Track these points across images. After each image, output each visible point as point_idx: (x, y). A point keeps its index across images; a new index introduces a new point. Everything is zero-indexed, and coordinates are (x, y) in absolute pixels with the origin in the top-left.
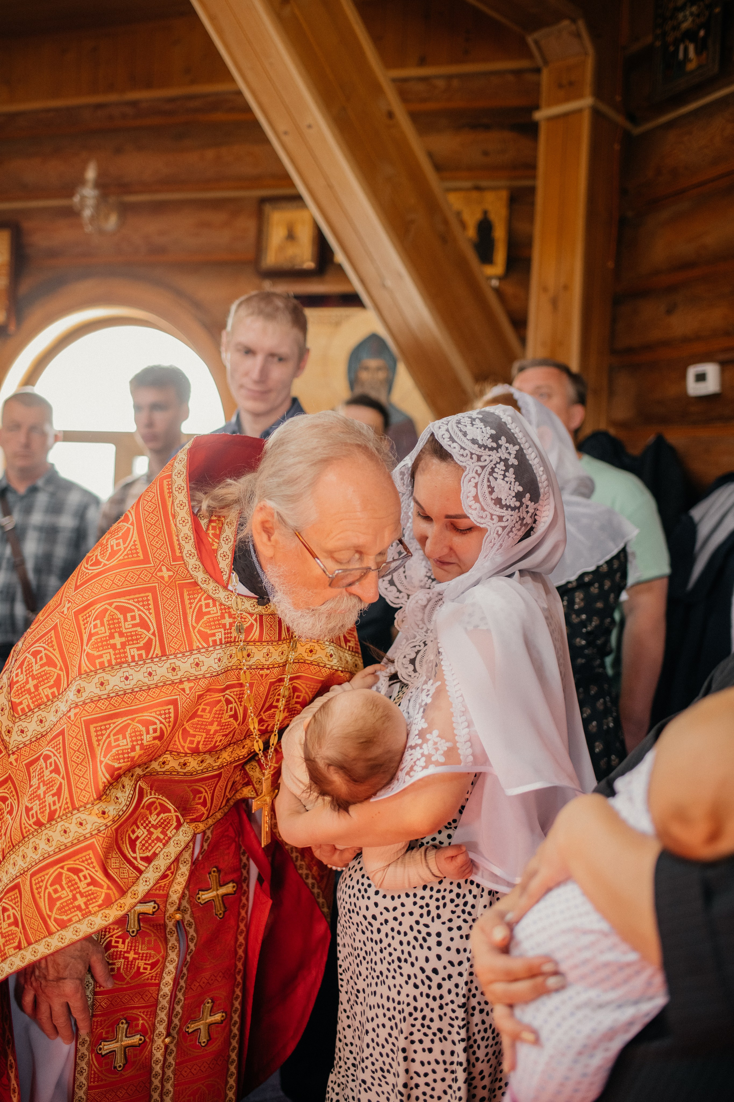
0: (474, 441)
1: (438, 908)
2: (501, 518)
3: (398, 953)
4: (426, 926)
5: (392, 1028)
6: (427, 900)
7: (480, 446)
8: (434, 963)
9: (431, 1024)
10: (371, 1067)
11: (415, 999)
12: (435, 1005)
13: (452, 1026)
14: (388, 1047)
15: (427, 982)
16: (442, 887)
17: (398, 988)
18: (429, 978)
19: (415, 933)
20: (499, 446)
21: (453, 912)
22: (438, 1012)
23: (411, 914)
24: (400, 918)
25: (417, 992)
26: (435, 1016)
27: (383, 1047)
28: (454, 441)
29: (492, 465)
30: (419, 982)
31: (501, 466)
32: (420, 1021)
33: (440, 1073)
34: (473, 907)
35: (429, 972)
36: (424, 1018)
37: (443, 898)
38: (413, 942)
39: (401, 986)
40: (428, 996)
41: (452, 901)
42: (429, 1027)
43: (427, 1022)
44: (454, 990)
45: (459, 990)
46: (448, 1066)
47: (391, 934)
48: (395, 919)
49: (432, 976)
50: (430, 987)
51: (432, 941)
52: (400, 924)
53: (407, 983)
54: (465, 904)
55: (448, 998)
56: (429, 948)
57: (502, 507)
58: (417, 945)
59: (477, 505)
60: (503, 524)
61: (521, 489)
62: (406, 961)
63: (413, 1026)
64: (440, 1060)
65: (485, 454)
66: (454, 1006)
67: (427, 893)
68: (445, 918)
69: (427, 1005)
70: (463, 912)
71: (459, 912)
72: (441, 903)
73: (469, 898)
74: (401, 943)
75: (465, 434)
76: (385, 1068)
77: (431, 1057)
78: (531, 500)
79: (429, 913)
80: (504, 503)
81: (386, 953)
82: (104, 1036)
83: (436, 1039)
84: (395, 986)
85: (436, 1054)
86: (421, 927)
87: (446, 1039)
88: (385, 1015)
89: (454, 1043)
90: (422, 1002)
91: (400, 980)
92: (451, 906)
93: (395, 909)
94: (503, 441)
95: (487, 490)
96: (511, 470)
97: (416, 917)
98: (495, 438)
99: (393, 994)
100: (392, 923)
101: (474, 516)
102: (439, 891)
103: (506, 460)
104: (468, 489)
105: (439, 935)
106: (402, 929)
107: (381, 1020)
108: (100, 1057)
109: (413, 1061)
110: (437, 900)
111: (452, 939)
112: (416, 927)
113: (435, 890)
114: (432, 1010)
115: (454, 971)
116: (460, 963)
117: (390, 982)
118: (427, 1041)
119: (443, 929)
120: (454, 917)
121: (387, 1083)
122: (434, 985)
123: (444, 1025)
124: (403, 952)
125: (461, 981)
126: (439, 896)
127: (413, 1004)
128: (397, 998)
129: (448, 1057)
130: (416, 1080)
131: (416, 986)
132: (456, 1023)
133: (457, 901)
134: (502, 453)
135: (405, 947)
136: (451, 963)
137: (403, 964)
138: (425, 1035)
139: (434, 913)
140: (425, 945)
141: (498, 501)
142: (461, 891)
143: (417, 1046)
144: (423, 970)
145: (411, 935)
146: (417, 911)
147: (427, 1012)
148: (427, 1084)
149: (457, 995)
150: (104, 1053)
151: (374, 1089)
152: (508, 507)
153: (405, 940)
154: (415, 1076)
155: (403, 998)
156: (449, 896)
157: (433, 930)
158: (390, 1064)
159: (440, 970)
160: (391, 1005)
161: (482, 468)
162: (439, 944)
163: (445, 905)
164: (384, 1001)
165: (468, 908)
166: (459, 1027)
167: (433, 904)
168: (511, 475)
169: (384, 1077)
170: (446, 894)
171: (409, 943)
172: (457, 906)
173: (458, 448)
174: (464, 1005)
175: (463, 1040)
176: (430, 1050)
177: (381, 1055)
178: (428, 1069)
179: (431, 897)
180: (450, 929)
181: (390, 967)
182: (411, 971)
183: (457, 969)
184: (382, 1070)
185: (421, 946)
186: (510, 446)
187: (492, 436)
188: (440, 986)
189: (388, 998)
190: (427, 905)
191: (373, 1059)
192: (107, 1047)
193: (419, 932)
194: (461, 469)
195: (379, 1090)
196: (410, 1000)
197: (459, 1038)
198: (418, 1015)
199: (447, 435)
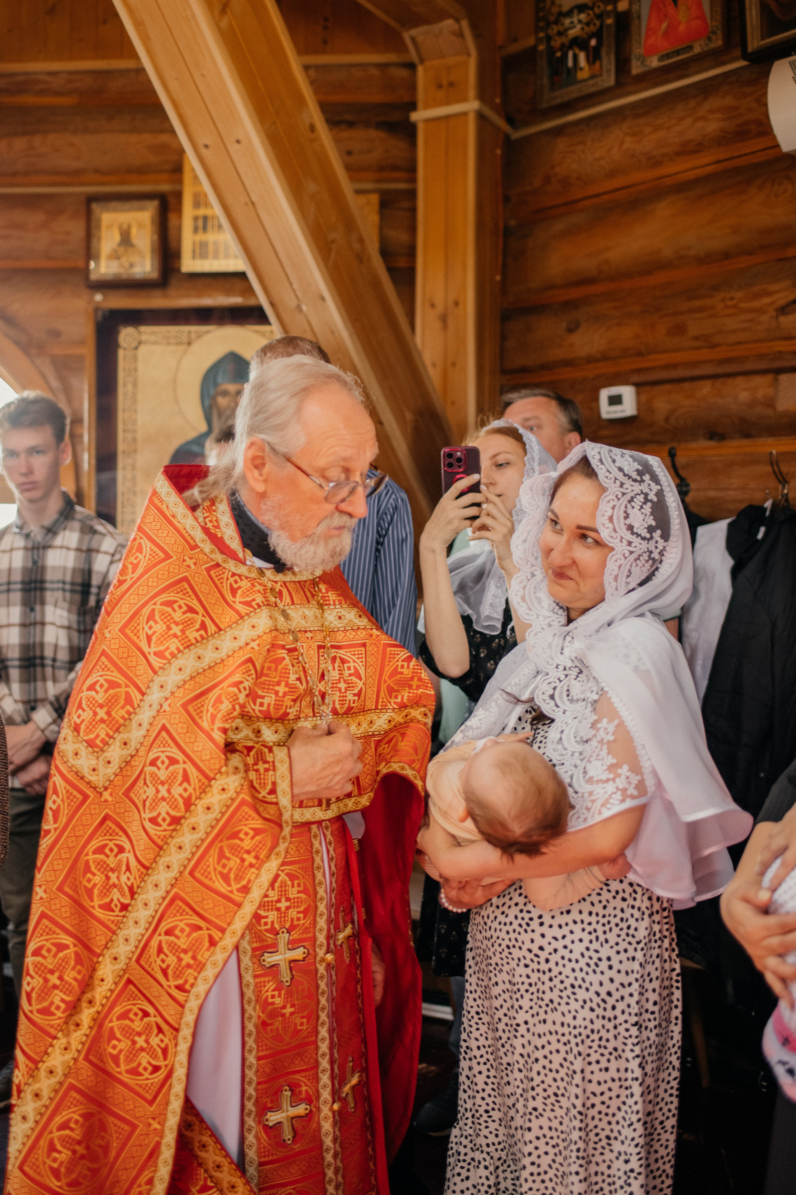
0: (620, 469)
1: (605, 932)
2: (630, 543)
3: (571, 980)
4: (597, 951)
5: (567, 1053)
6: (594, 925)
7: (625, 475)
8: (608, 986)
9: (608, 1045)
10: (542, 1094)
11: (592, 1022)
12: (610, 1025)
13: (625, 1044)
14: (563, 1072)
15: (602, 1005)
16: (606, 912)
17: (573, 1013)
18: (604, 1001)
19: (586, 959)
20: (643, 481)
21: (619, 936)
22: (613, 1032)
23: (581, 940)
24: (570, 946)
25: (593, 1015)
26: (610, 1036)
27: (557, 1072)
28: (602, 463)
29: (632, 494)
30: (594, 1006)
31: (641, 498)
32: (597, 1042)
33: (616, 1091)
34: (636, 929)
35: (604, 995)
36: (600, 1039)
37: (609, 922)
38: (586, 968)
39: (576, 1011)
40: (604, 1018)
41: (617, 925)
42: (605, 1047)
43: (603, 1043)
44: (627, 1011)
45: (631, 1010)
46: (623, 1083)
47: (561, 962)
48: (565, 947)
49: (607, 998)
50: (605, 1009)
51: (604, 965)
52: (571, 952)
53: (583, 1007)
54: (629, 927)
55: (621, 1018)
56: (602, 973)
57: (633, 533)
58: (590, 970)
59: (610, 525)
60: (631, 549)
61: (654, 523)
62: (580, 987)
63: (590, 1047)
64: (616, 1077)
65: (628, 483)
66: (628, 1026)
67: (593, 919)
68: (612, 942)
69: (603, 1026)
70: (628, 935)
71: (624, 936)
72: (607, 928)
73: (632, 922)
74: (573, 970)
75: (614, 461)
76: (559, 1093)
77: (607, 1076)
78: (662, 537)
79: (597, 938)
80: (635, 530)
81: (556, 981)
82: (269, 1105)
83: (612, 1058)
84: (570, 1012)
85: (613, 1073)
86: (592, 953)
87: (620, 1057)
88: (559, 1041)
89: (627, 1060)
90: (598, 1025)
91: (577, 1006)
92: (616, 930)
93: (564, 937)
94: (647, 477)
95: (622, 515)
96: (649, 504)
97: (586, 943)
98: (640, 473)
99: (568, 1019)
100: (562, 952)
101: (605, 534)
102: (604, 916)
103: (646, 495)
104: (605, 509)
105: (609, 959)
106: (573, 957)
107: (555, 1046)
108: (267, 1128)
109: (590, 1081)
110: (604, 925)
111: (621, 962)
112: (587, 954)
113: (601, 915)
114: (608, 1031)
115: (625, 992)
116: (630, 984)
117: (564, 1008)
118: (603, 1060)
119: (612, 953)
120: (620, 940)
121: (561, 1107)
122: (609, 1006)
123: (618, 1044)
124: (576, 979)
125: (633, 1001)
126: (605, 920)
127: (590, 1026)
128: (573, 1023)
129: (622, 1075)
130: (593, 1100)
131: (592, 1010)
132: (629, 1041)
133: (621, 925)
134: (644, 487)
135: (578, 974)
136: (622, 985)
137: (577, 990)
138: (602, 1055)
139: (602, 938)
140: (598, 970)
141: (630, 528)
142: (624, 916)
143: (595, 1067)
144: (598, 994)
145: (582, 963)
146: (586, 937)
147: (603, 1033)
148: (603, 1103)
149: (630, 1014)
150: (271, 1124)
151: (546, 1115)
152: (638, 535)
153: (577, 967)
154: (591, 1096)
155: (579, 1022)
156: (614, 921)
157: (603, 954)
158: (565, 1088)
159: (613, 992)
160: (566, 1030)
161: (624, 494)
162: (610, 967)
163: (611, 930)
164: (558, 1027)
165: (631, 931)
166: (634, 1045)
167: (600, 929)
168: (648, 508)
169: (558, 1101)
170: (611, 918)
171: (581, 970)
172: (621, 929)
173: (604, 470)
174: (636, 1024)
175: (638, 1056)
176: (607, 1069)
177: (555, 1080)
178: (604, 1088)
179: (598, 922)
180: (618, 952)
181: (563, 994)
182: (587, 996)
183: (629, 990)
184: (556, 1095)
185: (594, 972)
186: (653, 484)
187: (637, 471)
188: (614, 1008)
189: (563, 1024)
190: (595, 931)
191: (545, 1086)
192: (273, 1118)
193: (591, 958)
194: (603, 489)
195: (552, 1115)
196: (587, 1023)
197: (634, 1054)
198: (595, 1036)
199: (598, 457)
